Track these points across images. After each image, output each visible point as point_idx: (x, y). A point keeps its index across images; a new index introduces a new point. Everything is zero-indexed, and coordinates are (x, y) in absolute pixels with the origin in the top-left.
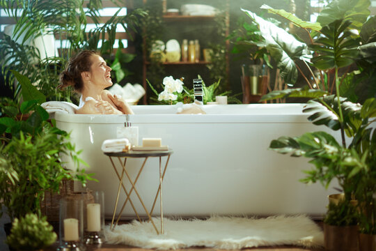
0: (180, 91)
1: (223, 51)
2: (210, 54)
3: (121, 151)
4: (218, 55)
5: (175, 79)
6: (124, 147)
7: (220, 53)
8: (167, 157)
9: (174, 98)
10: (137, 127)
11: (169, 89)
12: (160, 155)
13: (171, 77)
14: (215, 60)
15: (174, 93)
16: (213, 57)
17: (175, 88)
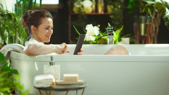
0: (97, 34)
1: (119, 7)
2: (112, 9)
3: (49, 86)
4: (116, 9)
5: (94, 26)
6: (51, 83)
7: (118, 8)
8: (82, 90)
9: (93, 39)
10: (59, 66)
11: (90, 33)
12: (77, 89)
13: (91, 25)
14: (114, 12)
15: (93, 36)
16: (113, 10)
17: (94, 32)
